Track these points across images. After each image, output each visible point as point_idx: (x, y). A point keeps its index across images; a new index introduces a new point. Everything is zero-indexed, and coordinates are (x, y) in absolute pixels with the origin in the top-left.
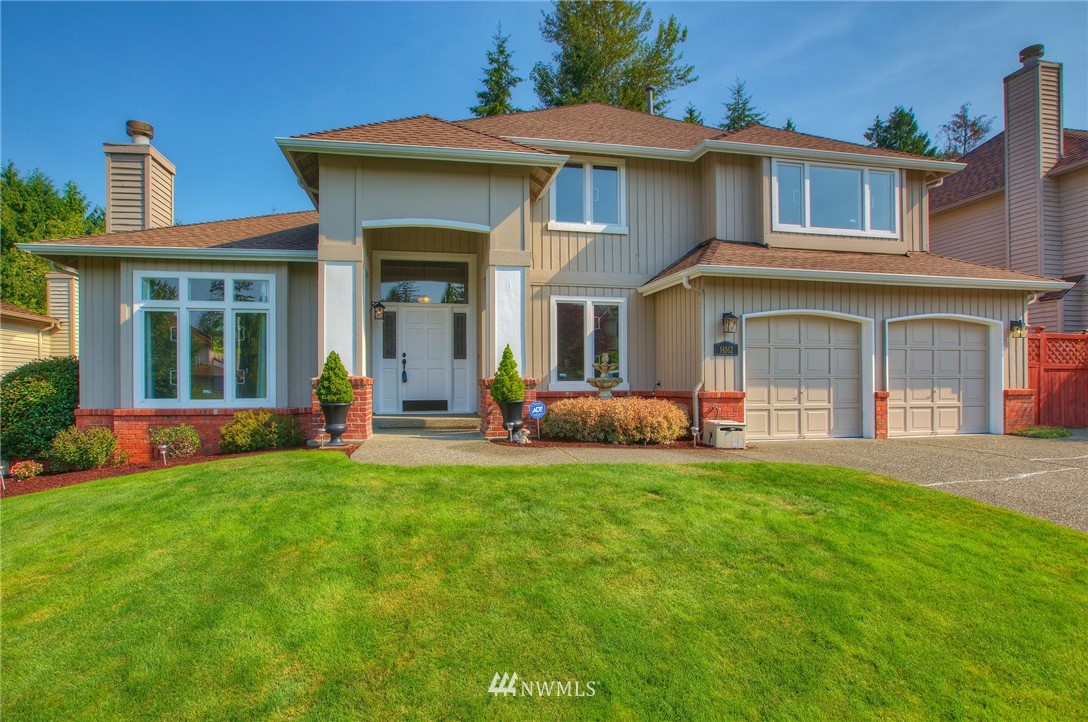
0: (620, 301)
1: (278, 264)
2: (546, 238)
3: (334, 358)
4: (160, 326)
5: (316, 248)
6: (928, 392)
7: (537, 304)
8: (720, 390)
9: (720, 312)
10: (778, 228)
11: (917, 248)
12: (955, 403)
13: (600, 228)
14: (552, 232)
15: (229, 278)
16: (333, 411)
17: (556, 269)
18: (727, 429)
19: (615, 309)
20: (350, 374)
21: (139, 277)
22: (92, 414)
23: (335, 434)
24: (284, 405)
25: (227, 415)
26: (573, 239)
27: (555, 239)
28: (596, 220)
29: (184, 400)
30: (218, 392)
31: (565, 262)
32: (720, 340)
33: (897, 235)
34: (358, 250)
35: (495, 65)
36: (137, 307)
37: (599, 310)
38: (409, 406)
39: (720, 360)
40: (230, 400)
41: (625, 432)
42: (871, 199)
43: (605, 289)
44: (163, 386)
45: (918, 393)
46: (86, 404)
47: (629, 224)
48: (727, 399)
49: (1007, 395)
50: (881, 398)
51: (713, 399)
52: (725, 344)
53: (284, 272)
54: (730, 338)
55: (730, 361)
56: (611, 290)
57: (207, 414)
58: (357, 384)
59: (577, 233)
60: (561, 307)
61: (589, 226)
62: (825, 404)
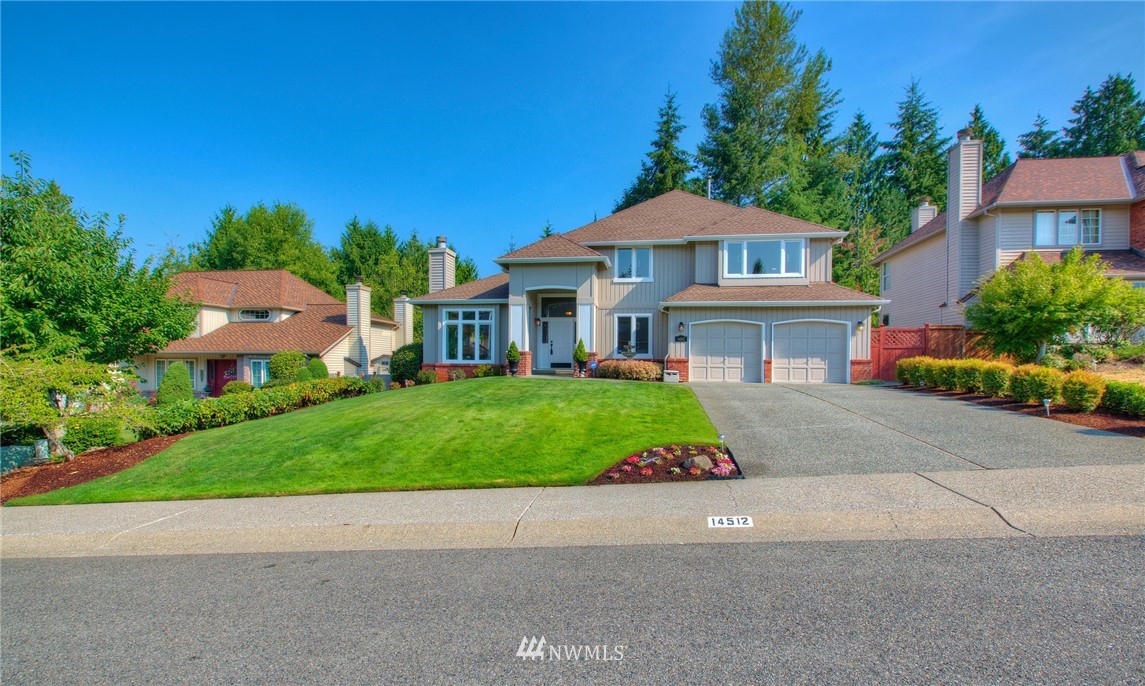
0: (649, 315)
1: (496, 304)
2: (613, 286)
3: (513, 343)
4: (452, 331)
5: (507, 297)
6: (805, 360)
7: (608, 317)
8: (678, 357)
9: (679, 322)
10: (726, 275)
11: (823, 280)
12: (823, 366)
13: (639, 280)
14: (615, 284)
15: (477, 311)
16: (513, 364)
17: (617, 301)
18: (669, 374)
19: (646, 319)
20: (520, 350)
21: (445, 311)
22: (428, 366)
23: (513, 373)
24: (498, 363)
25: (476, 366)
26: (626, 286)
27: (617, 286)
28: (638, 276)
29: (460, 360)
30: (472, 358)
31: (622, 297)
32: (678, 335)
33: (803, 275)
34: (524, 299)
35: (665, 118)
36: (444, 323)
37: (639, 320)
38: (554, 365)
39: (678, 344)
40: (477, 361)
41: (624, 374)
42: (786, 257)
43: (641, 310)
44: (452, 355)
45: (798, 361)
46: (425, 361)
47: (654, 277)
48: (680, 362)
49: (853, 363)
50: (769, 362)
51: (673, 361)
52: (680, 336)
53: (498, 307)
54: (683, 334)
55: (683, 344)
56: (645, 310)
57: (468, 366)
58: (522, 354)
59: (628, 283)
60: (620, 319)
61: (634, 279)
62: (740, 366)
